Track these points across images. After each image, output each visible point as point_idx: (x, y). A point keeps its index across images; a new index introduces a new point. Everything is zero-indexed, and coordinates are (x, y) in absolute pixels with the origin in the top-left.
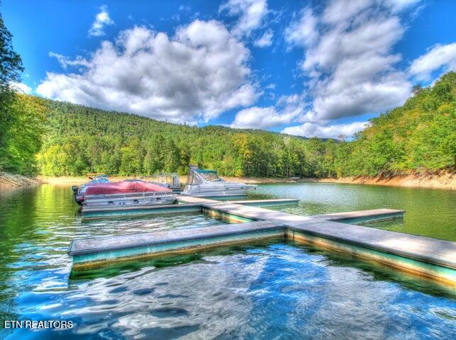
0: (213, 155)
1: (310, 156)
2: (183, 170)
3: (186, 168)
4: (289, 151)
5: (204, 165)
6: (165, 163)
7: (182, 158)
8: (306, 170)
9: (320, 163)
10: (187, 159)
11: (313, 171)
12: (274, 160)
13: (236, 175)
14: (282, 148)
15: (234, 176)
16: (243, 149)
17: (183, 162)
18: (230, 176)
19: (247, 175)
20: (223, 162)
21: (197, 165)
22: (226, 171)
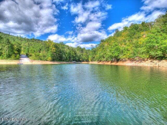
0: (35, 50)
1: (79, 53)
2: (16, 57)
3: (18, 55)
4: (71, 50)
5: (30, 54)
6: (3, 52)
7: (15, 50)
8: (77, 58)
9: (82, 56)
10: (19, 51)
11: (79, 59)
12: (65, 53)
13: (48, 60)
14: (68, 49)
15: (47, 60)
16: (51, 47)
17: (16, 52)
18: (45, 60)
19: (53, 60)
20: (41, 54)
21: (26, 54)
22: (42, 58)
